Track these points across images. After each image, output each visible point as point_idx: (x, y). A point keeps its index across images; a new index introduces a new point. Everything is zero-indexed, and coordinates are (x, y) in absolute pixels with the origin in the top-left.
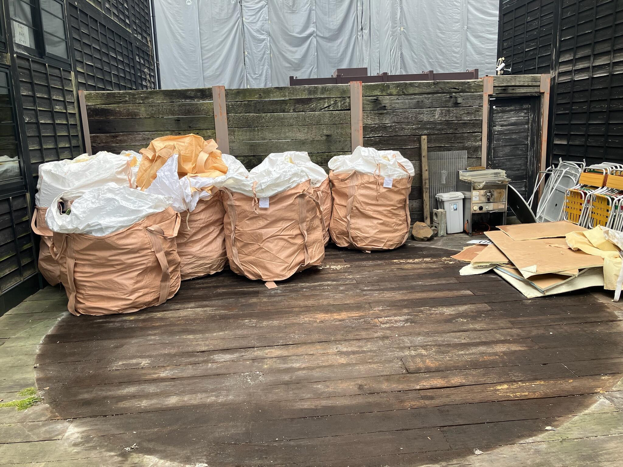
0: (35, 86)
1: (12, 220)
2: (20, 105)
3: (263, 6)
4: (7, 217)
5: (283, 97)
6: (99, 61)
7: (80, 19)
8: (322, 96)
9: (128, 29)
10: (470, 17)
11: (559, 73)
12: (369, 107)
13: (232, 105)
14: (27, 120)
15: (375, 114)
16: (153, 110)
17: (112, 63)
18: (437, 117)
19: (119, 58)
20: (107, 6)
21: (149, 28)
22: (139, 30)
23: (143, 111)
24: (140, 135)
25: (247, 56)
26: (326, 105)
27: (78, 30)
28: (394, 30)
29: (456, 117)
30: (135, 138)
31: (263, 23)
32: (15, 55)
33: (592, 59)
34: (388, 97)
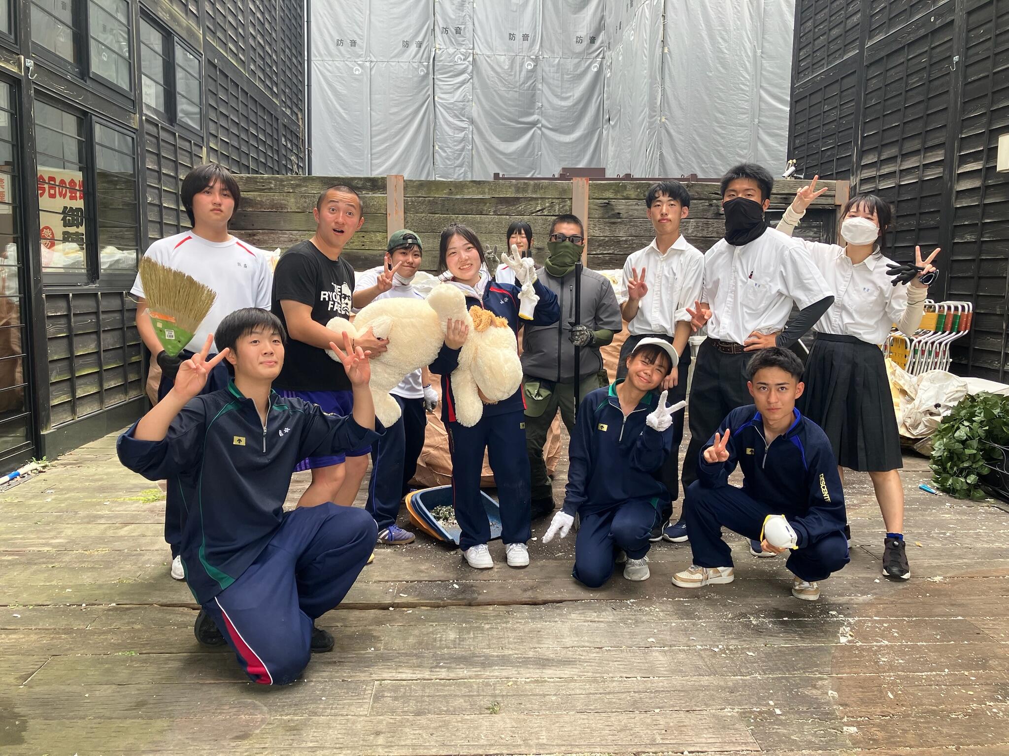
0: (162, 160)
1: (123, 320)
2: (145, 180)
3: (465, 80)
4: (117, 316)
5: (482, 194)
6: (236, 138)
7: (219, 81)
8: (534, 196)
9: (274, 100)
10: (763, 106)
11: (861, 180)
12: (597, 214)
13: (412, 202)
14: (149, 199)
15: (605, 223)
16: (305, 202)
17: (252, 142)
18: (690, 231)
19: (261, 136)
20: (252, 67)
21: (302, 101)
22: (289, 103)
23: (292, 203)
24: (286, 234)
25: (438, 152)
26: (539, 208)
27: (216, 95)
28: (652, 120)
29: (718, 233)
30: (278, 238)
31: (464, 105)
32: (144, 118)
33: (899, 160)
34: (623, 201)
